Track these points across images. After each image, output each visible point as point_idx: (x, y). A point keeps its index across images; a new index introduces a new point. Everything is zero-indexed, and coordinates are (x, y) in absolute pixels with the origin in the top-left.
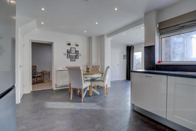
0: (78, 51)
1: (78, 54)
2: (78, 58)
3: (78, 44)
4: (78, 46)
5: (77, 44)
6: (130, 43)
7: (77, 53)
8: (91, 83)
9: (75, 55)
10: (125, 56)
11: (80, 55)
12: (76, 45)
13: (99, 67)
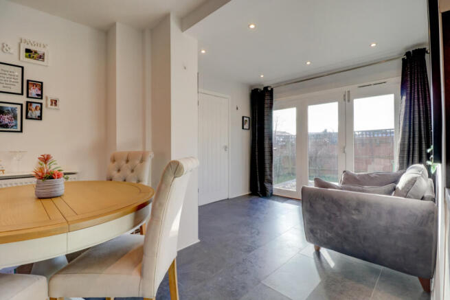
0: (40, 85)
1: (40, 96)
2: (40, 118)
3: (40, 50)
4: (41, 57)
5: (30, 47)
6: (263, 79)
7: (34, 91)
8: (49, 281)
9: (23, 99)
10: (245, 119)
11: (55, 102)
12: (28, 51)
13: (142, 161)
